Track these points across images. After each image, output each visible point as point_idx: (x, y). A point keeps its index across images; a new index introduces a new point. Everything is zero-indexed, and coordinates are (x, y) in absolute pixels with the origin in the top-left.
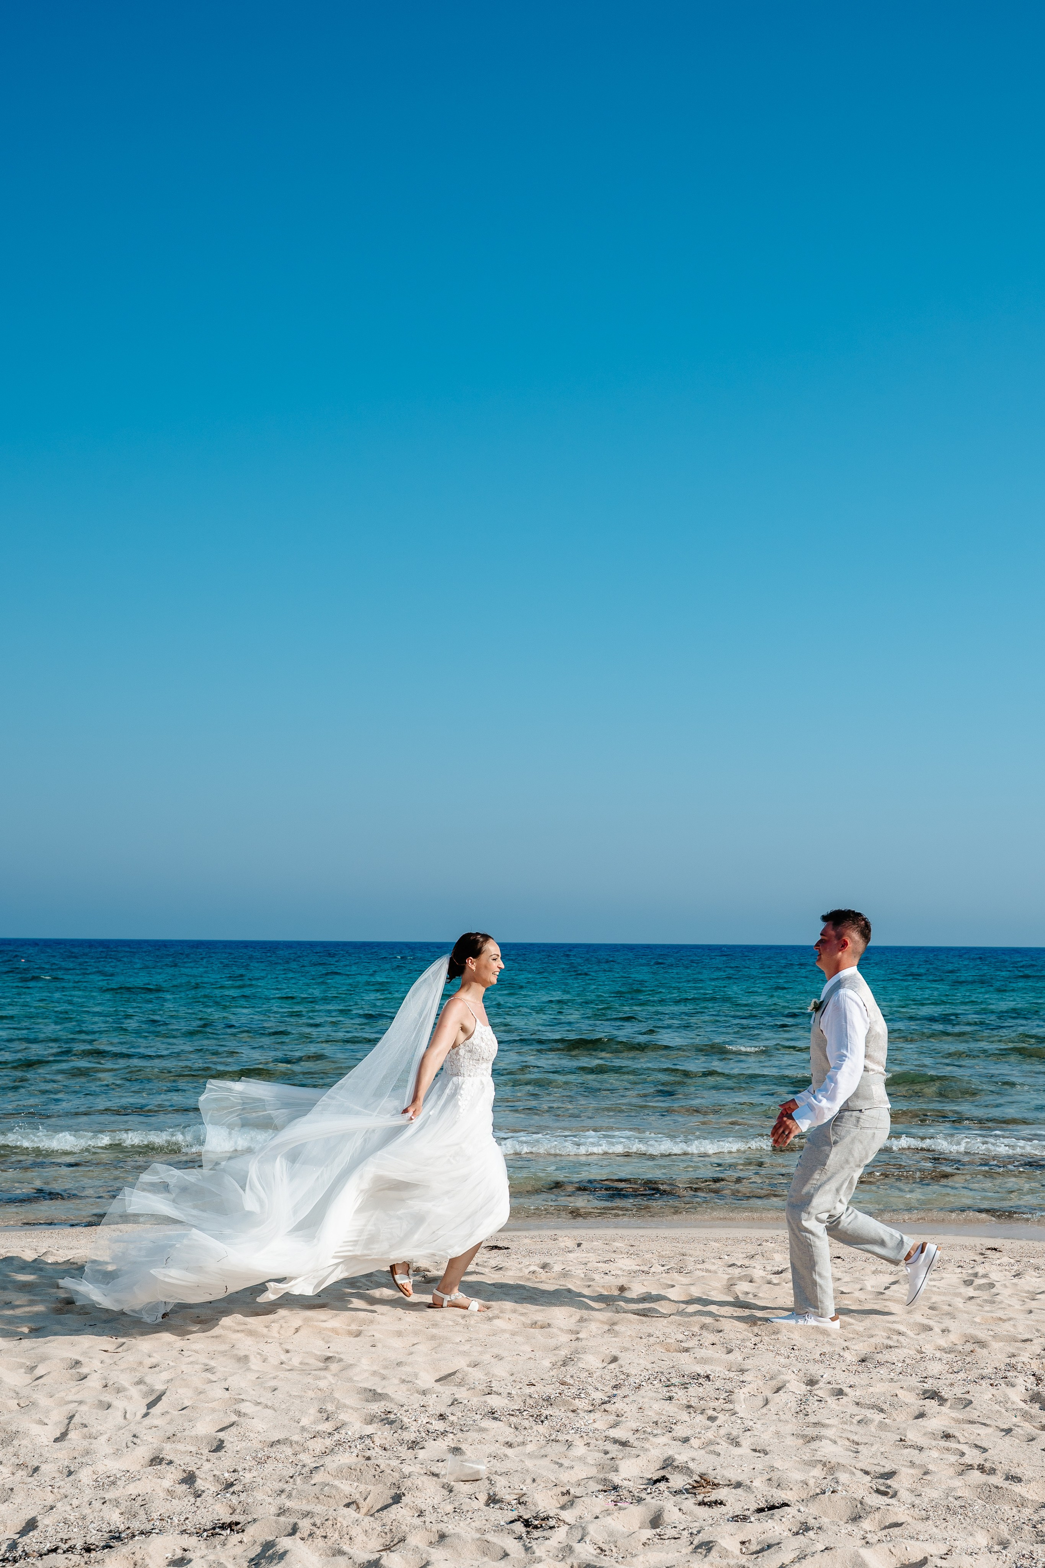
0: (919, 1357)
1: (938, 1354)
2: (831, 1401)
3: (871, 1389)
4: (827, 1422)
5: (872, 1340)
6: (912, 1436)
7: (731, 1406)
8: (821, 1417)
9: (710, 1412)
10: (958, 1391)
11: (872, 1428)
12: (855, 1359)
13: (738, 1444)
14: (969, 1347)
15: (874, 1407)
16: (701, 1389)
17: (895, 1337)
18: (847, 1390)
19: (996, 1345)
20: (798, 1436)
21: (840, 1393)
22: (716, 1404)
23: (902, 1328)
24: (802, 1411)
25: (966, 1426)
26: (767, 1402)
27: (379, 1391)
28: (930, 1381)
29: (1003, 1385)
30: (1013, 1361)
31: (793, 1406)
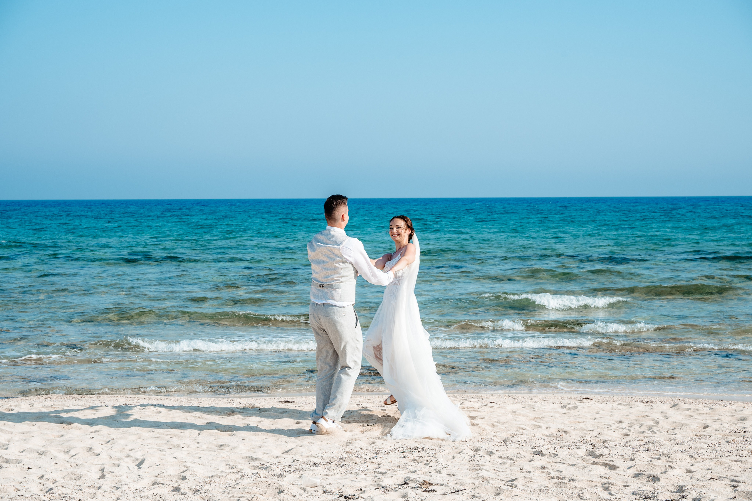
0: (533, 438)
1: (543, 438)
2: (487, 457)
3: (507, 452)
4: (484, 464)
5: (508, 432)
6: (526, 468)
7: (436, 460)
8: (481, 462)
9: (426, 462)
10: (552, 451)
11: (507, 466)
12: (500, 440)
13: (440, 473)
14: (559, 434)
15: (508, 458)
16: (420, 453)
17: (521, 431)
18: (494, 452)
19: (573, 432)
20: (470, 470)
21: (491, 453)
22: (428, 459)
23: (525, 427)
24: (472, 459)
25: (553, 464)
26: (454, 457)
27: (254, 457)
28: (537, 448)
29: (575, 449)
30: (582, 439)
31: (468, 459)
